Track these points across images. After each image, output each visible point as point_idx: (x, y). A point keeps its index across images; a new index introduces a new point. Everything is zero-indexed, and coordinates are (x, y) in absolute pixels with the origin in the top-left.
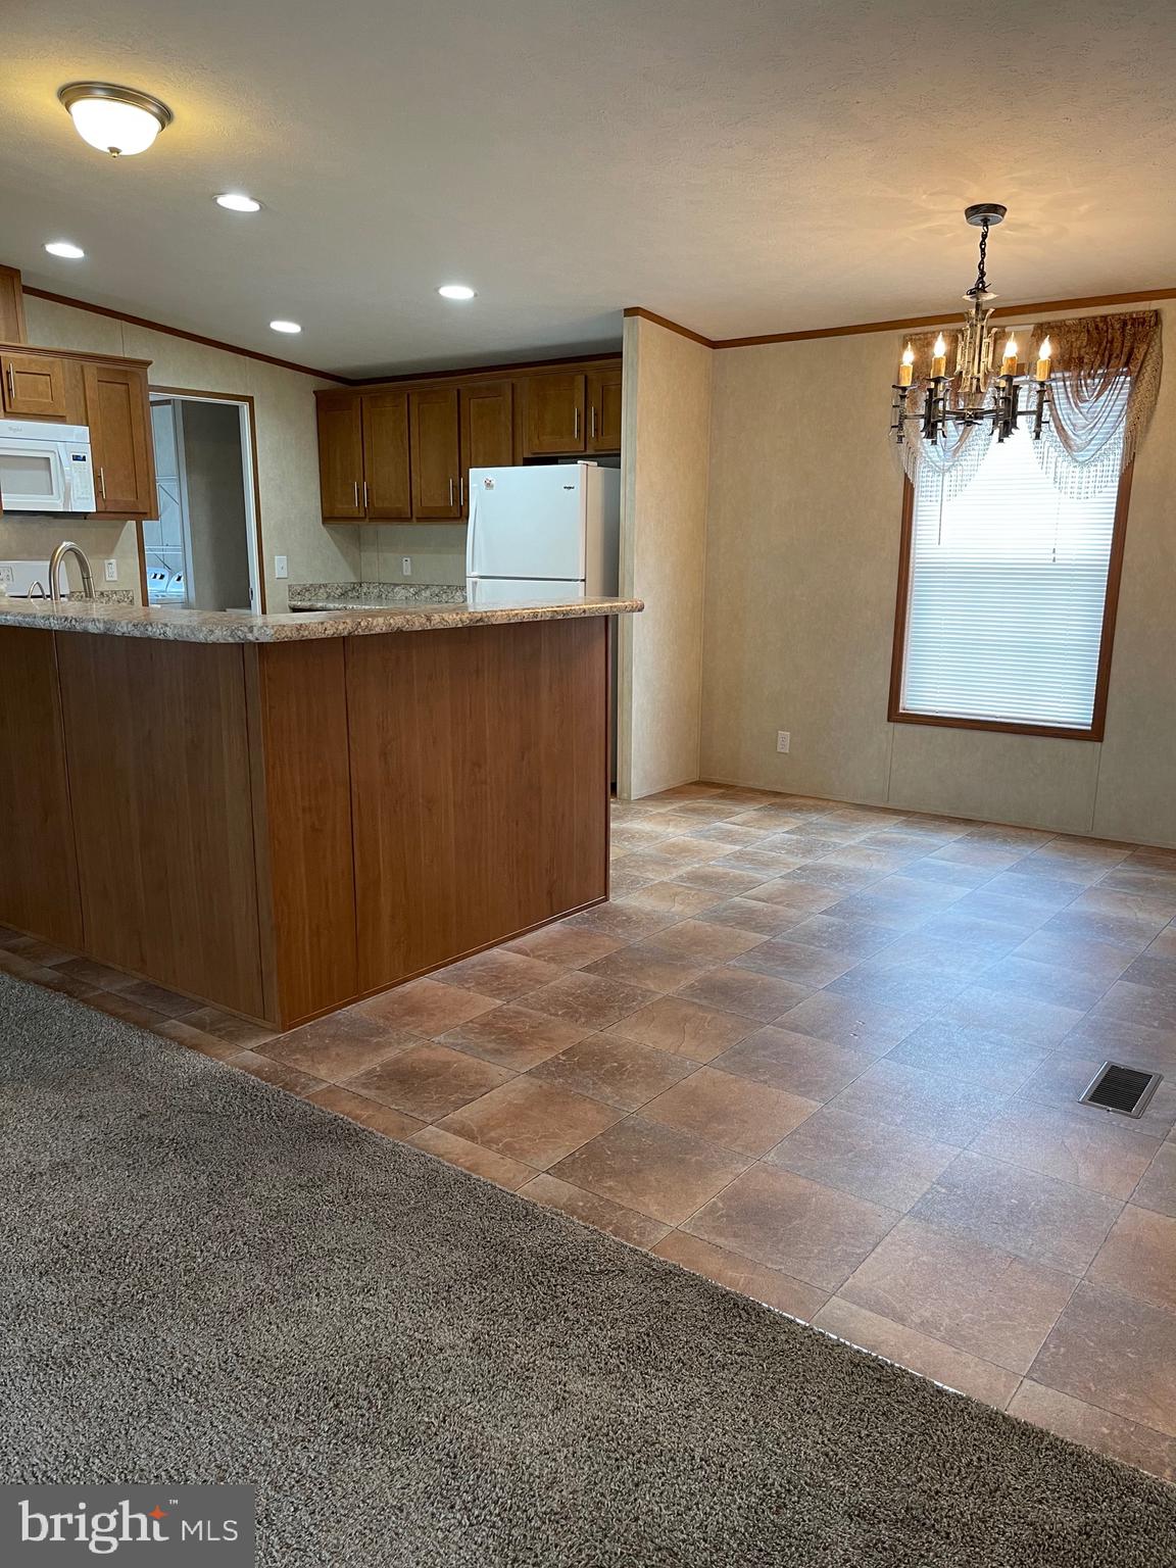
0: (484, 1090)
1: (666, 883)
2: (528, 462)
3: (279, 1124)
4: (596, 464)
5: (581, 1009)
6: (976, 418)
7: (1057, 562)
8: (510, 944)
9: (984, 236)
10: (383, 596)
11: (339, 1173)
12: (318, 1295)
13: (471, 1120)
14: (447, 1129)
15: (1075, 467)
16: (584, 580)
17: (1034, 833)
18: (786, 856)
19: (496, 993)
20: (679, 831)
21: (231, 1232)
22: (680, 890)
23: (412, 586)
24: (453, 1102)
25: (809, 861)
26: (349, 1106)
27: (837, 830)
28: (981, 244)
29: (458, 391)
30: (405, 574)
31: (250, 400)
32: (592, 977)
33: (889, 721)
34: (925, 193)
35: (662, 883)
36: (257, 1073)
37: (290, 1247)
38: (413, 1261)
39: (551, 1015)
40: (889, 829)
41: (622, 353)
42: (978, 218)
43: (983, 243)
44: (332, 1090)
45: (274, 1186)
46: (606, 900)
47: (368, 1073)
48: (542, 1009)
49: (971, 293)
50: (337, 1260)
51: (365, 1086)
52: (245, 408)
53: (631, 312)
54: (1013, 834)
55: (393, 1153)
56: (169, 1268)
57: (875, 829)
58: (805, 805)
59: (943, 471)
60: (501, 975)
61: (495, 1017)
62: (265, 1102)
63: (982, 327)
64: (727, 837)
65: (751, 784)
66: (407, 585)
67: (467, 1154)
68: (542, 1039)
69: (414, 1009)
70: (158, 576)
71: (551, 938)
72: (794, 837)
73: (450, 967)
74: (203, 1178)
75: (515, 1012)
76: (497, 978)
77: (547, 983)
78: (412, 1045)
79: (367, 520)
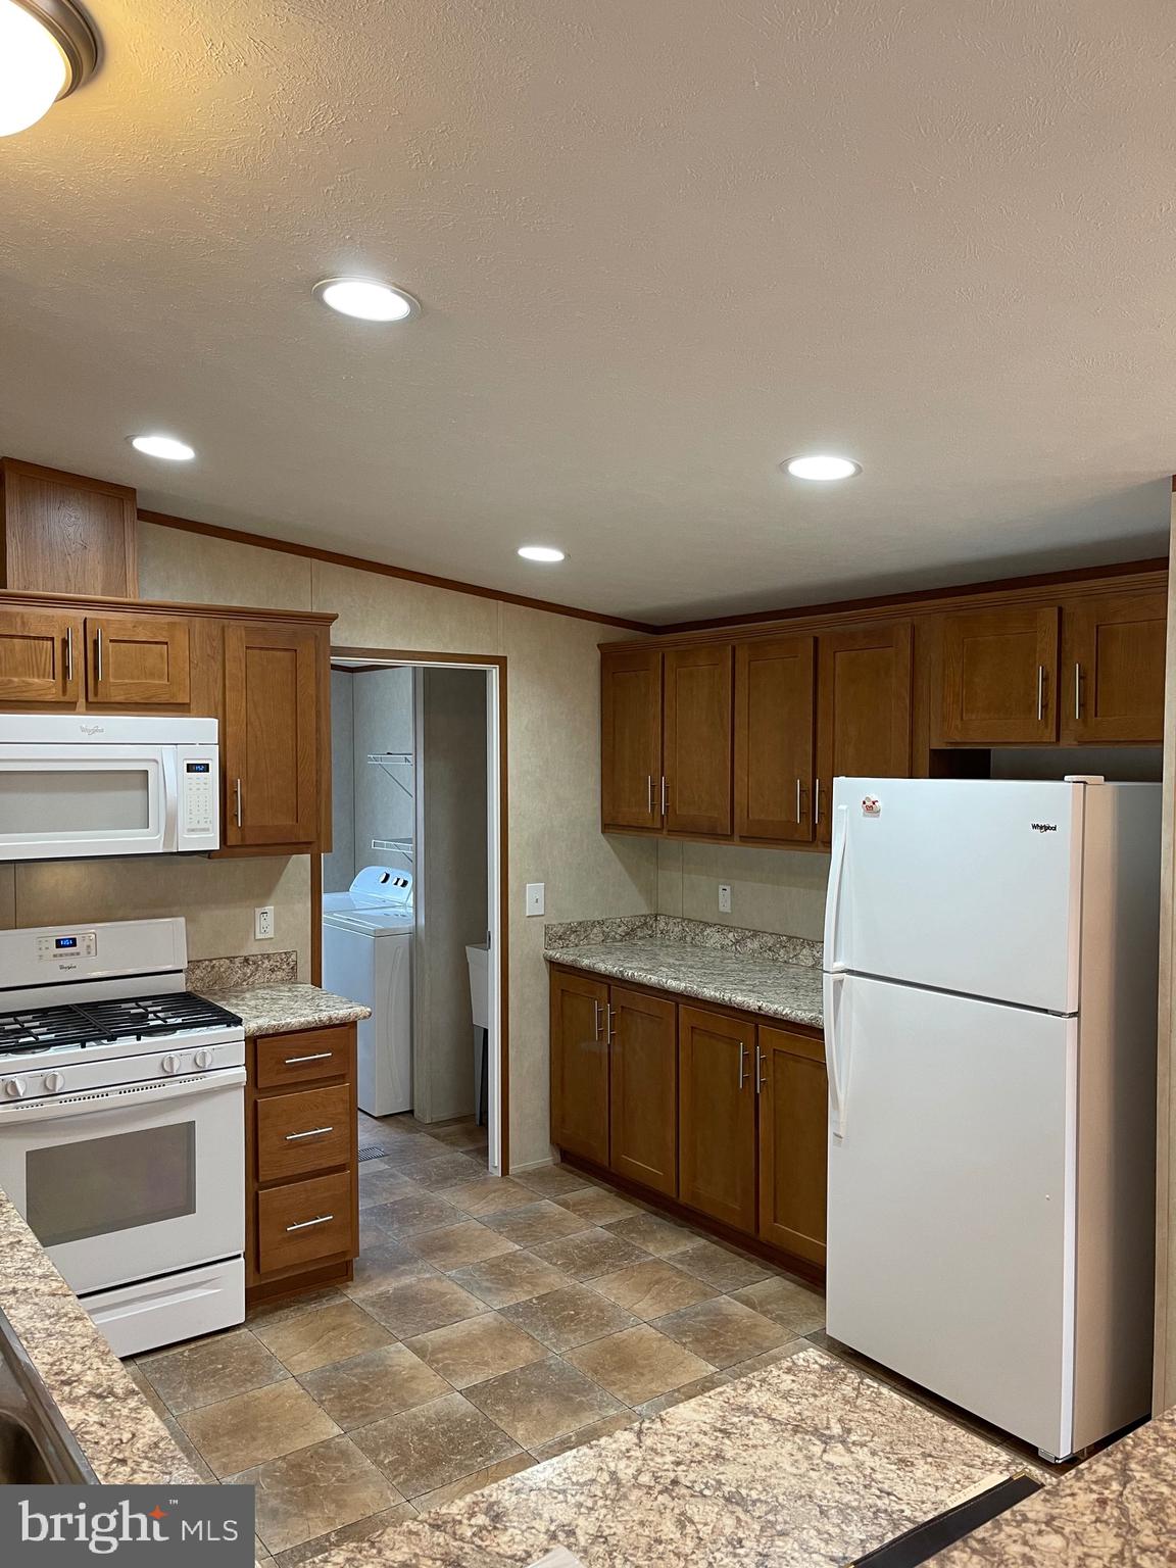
10: (688, 939)
16: (1074, 1016)
23: (731, 929)
29: (816, 640)
30: (721, 909)
31: (502, 662)
52: (494, 673)
66: (723, 927)
70: (401, 882)
79: (665, 832)
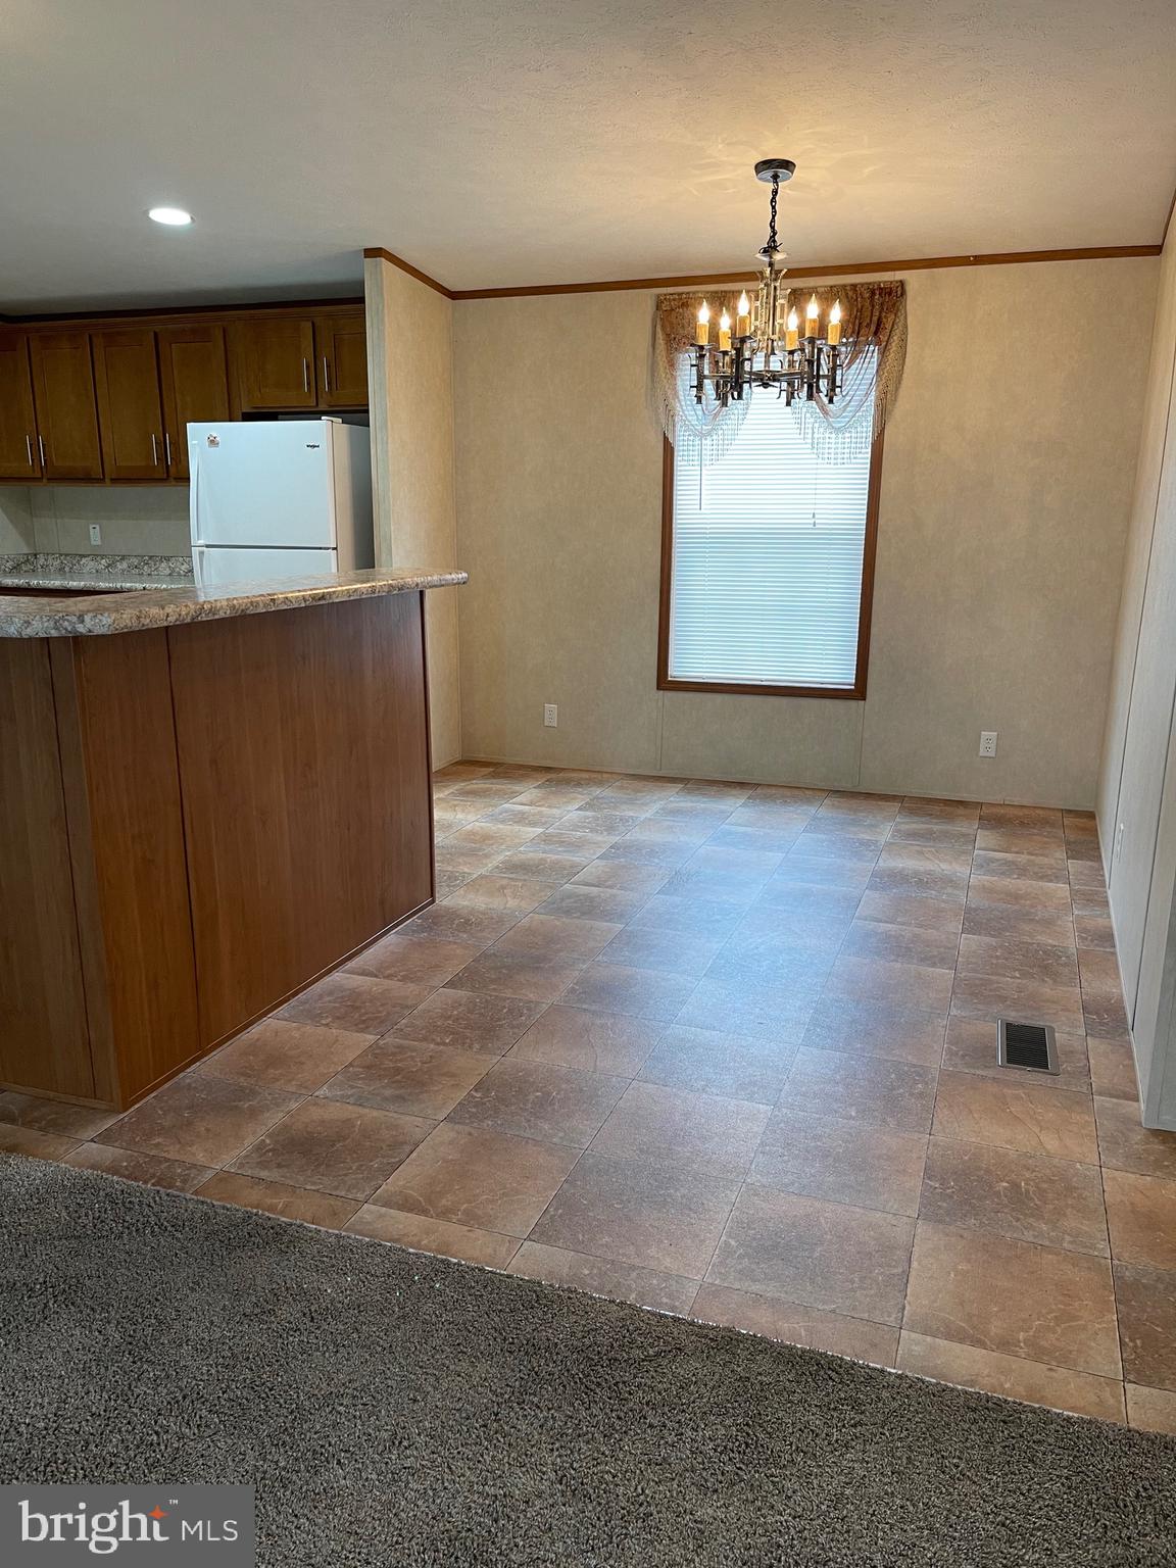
0: (408, 1149)
1: (486, 877)
2: (248, 417)
3: (179, 1235)
4: (340, 420)
5: (468, 1033)
6: (774, 380)
7: (817, 526)
8: (350, 965)
9: (775, 192)
10: (67, 569)
11: (287, 1289)
12: (339, 1463)
13: (412, 1188)
14: (387, 1204)
15: (831, 433)
16: (334, 549)
17: (807, 792)
18: (590, 834)
19: (363, 1026)
20: (471, 817)
21: (184, 1398)
22: (505, 882)
23: (103, 557)
24: (379, 1170)
25: (614, 839)
26: (255, 1194)
27: (625, 803)
28: (772, 201)
29: (156, 334)
30: (93, 543)
32: (462, 994)
33: (659, 688)
34: (723, 142)
35: (482, 877)
36: (114, 1170)
37: (273, 1406)
38: (436, 1389)
39: (438, 1044)
40: (672, 798)
41: (364, 298)
42: (768, 174)
43: (773, 200)
44: (224, 1178)
45: (212, 1323)
46: (433, 901)
47: (259, 1148)
48: (425, 1039)
49: (765, 251)
50: (342, 1409)
51: (263, 1165)
53: (373, 253)
54: (789, 794)
55: (344, 1248)
56: (123, 1468)
57: (660, 799)
58: (582, 779)
59: (702, 436)
60: (358, 1004)
61: (376, 1056)
62: (146, 1210)
63: (775, 288)
64: (521, 819)
65: (519, 760)
66: (97, 556)
67: (427, 1234)
68: (444, 1075)
69: (276, 1059)
71: (393, 953)
72: (588, 813)
73: (293, 1002)
74: (111, 1329)
75: (398, 1047)
76: (355, 1008)
77: (415, 1007)
78: (294, 1105)
79: (44, 480)
